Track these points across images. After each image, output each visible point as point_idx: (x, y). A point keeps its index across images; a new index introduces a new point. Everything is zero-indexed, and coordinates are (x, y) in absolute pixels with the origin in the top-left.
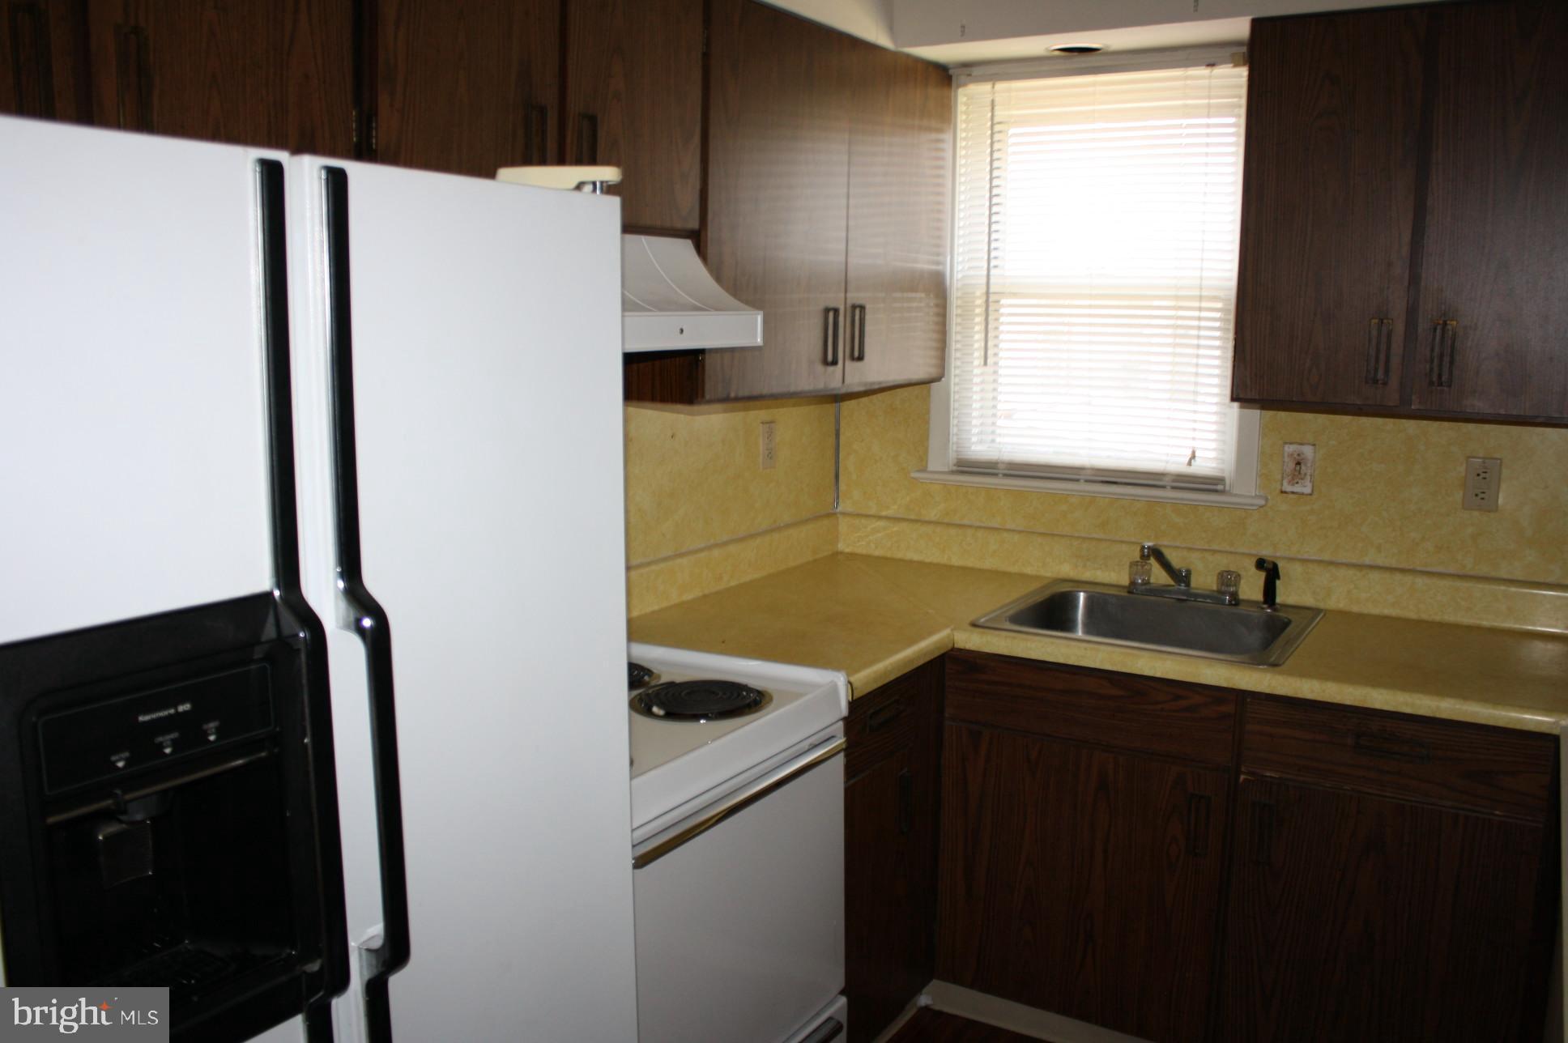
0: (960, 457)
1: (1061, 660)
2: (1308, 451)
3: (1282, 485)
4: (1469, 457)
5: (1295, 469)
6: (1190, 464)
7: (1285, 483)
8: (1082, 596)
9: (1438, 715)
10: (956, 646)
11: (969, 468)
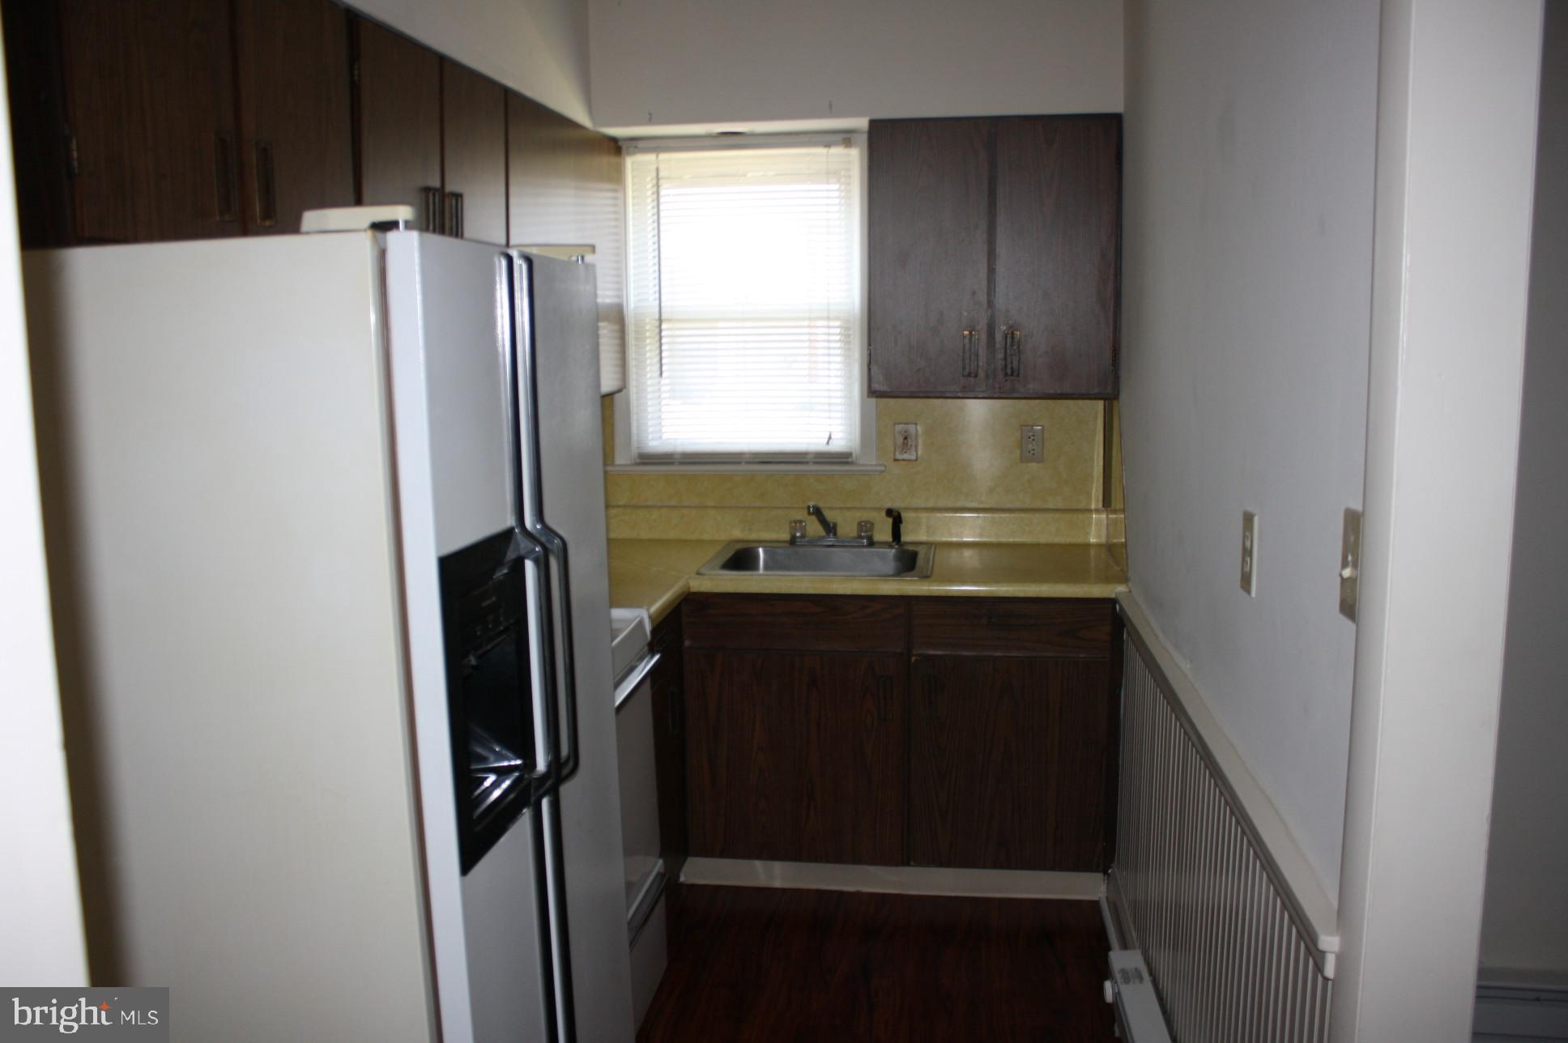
0: (641, 451)
1: (775, 591)
2: (912, 428)
3: (895, 454)
4: (1022, 426)
5: (904, 443)
6: (828, 443)
7: (897, 454)
8: (761, 550)
9: (1040, 596)
10: (692, 590)
11: (650, 459)
